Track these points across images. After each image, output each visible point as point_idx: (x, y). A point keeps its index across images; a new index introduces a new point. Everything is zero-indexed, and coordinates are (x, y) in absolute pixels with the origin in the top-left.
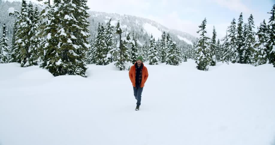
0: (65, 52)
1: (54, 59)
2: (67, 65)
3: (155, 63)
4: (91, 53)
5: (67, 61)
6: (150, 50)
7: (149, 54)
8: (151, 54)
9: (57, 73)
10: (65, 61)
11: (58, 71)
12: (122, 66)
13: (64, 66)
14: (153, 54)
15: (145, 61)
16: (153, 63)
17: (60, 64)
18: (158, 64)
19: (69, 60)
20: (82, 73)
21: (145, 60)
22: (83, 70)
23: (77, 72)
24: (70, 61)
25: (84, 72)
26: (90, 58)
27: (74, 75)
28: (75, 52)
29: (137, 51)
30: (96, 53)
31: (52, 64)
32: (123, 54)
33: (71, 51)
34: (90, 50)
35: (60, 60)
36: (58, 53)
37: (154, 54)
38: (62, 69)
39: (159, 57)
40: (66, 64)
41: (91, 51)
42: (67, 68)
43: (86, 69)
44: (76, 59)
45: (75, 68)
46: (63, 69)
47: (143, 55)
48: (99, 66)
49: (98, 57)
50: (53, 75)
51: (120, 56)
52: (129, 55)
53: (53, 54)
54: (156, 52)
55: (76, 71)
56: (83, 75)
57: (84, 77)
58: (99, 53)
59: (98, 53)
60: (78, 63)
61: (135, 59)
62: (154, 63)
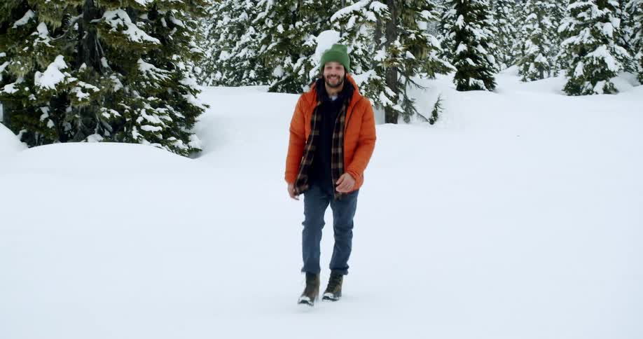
0: (88, 18)
1: (23, 54)
2: (96, 89)
3: (600, 85)
4: (249, 24)
5: (98, 67)
6: (574, 13)
7: (566, 34)
8: (576, 33)
9: (44, 127)
10: (84, 66)
11: (47, 120)
12: (395, 100)
13: (80, 95)
14: (586, 33)
15: (545, 73)
16: (588, 85)
17: (57, 81)
18: (616, 91)
19: (104, 62)
20: (176, 129)
21: (548, 69)
22: (179, 115)
23: (147, 128)
24: (114, 69)
25: (183, 129)
26: (244, 51)
27: (132, 141)
28: (135, 20)
29: (482, 16)
30: (270, 24)
31: (20, 80)
32: (405, 35)
33: (117, 17)
34: (242, 10)
35: (60, 61)
36: (49, 27)
37: (595, 33)
38: (69, 109)
39: (621, 51)
40: (88, 86)
41: (249, 12)
42: (95, 103)
43: (197, 111)
44: (140, 61)
45: (137, 105)
46: (75, 111)
47: (537, 40)
48: (285, 94)
49: (280, 46)
50: (24, 139)
51: (387, 44)
52: (435, 41)
53: (19, 27)
54: (605, 19)
55: (139, 120)
56: (180, 143)
57: (181, 152)
58: (286, 28)
59: (280, 29)
60: (152, 81)
61: (470, 61)
62: (594, 84)
